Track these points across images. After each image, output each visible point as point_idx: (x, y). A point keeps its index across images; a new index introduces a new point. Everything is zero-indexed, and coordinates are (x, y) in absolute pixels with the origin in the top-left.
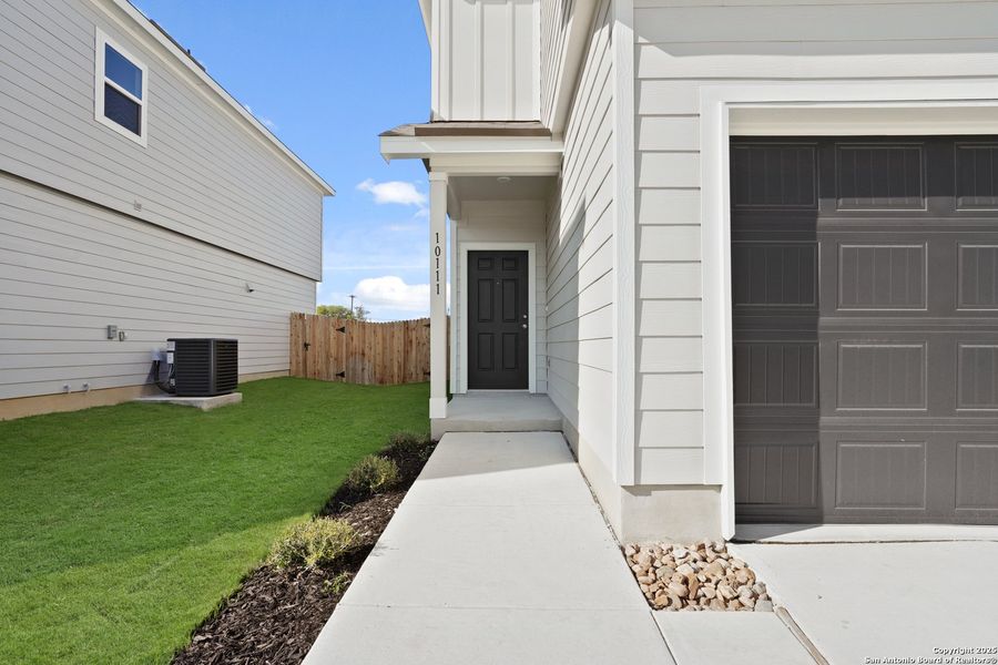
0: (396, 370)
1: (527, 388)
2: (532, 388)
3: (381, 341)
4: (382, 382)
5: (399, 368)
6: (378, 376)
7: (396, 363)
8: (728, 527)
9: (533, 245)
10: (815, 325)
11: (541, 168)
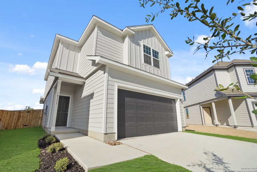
0: (13, 125)
1: (66, 126)
2: (68, 126)
3: (9, 116)
4: (6, 129)
5: (14, 124)
6: (5, 127)
7: (13, 123)
8: (116, 138)
9: (71, 96)
10: (125, 112)
11: (81, 83)
